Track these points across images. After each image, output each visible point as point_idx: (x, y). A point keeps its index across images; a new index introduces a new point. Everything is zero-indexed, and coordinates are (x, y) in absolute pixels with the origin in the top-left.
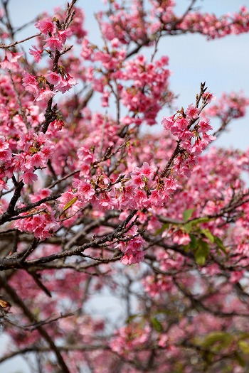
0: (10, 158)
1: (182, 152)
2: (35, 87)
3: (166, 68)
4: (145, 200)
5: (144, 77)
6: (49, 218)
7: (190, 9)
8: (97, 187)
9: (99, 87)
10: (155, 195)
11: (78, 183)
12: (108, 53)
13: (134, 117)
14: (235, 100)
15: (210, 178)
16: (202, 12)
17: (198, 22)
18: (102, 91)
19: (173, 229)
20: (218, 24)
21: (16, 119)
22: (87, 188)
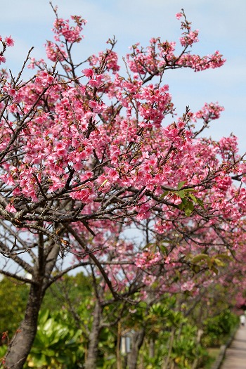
0: (66, 155)
1: (174, 149)
2: (81, 110)
3: (167, 92)
4: (151, 180)
5: (153, 98)
6: (91, 192)
7: (183, 52)
8: (120, 172)
9: (125, 104)
10: (158, 177)
11: (108, 170)
12: (131, 82)
13: (147, 122)
14: (212, 108)
15: (196, 159)
16: (191, 54)
17: (189, 60)
18: (127, 106)
19: (171, 194)
20: (201, 62)
21: (72, 127)
22: (114, 174)
